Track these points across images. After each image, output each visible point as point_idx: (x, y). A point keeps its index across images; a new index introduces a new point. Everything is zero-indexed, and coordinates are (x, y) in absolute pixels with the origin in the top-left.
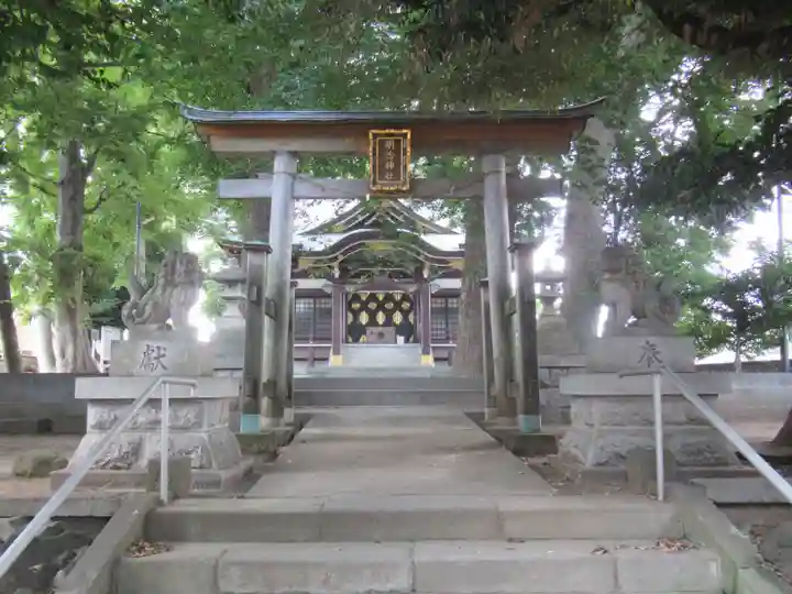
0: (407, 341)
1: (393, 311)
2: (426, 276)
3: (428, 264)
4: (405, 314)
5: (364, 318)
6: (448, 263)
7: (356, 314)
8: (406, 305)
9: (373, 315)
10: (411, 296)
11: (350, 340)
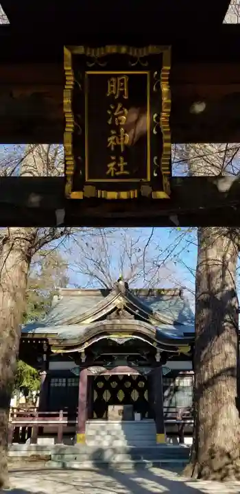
0: (143, 417)
1: (130, 390)
2: (158, 360)
3: (159, 350)
4: (141, 391)
5: (107, 396)
6: (176, 349)
7: (101, 392)
8: (141, 384)
9: (114, 393)
10: (146, 377)
11: (95, 415)
